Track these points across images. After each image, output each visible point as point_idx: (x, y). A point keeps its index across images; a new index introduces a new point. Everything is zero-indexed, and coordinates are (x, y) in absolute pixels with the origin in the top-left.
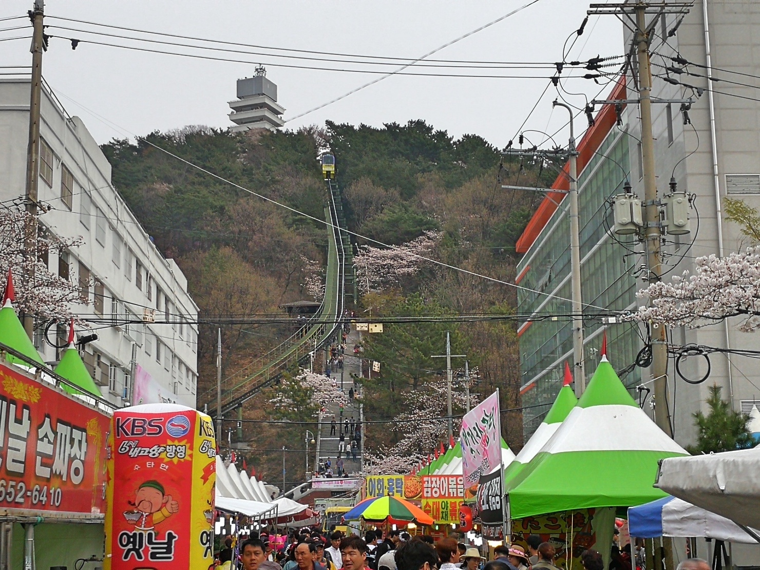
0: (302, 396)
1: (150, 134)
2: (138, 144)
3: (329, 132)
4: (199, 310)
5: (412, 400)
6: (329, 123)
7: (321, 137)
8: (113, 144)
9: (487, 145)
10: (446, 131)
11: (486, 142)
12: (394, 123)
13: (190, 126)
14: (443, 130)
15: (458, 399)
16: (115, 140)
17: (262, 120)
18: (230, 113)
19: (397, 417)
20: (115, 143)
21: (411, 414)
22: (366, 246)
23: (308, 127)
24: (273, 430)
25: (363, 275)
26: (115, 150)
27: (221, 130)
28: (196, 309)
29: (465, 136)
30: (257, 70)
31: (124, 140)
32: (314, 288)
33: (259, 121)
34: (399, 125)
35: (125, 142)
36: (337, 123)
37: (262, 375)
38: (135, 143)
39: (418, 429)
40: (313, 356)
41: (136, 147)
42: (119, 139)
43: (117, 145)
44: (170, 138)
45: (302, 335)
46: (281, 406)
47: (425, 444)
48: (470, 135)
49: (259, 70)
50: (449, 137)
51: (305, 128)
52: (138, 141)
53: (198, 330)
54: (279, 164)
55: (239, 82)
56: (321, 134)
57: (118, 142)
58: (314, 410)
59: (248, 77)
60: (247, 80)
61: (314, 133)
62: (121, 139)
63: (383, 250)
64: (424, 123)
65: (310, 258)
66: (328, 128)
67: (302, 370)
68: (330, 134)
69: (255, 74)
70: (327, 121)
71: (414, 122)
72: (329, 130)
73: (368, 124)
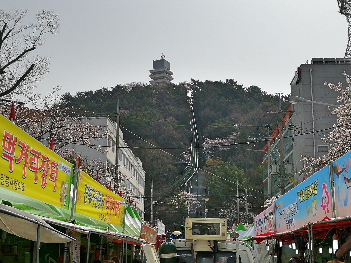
0: (181, 201)
1: (117, 85)
2: (112, 90)
3: (192, 84)
4: (145, 173)
5: (225, 204)
6: (192, 80)
7: (189, 86)
8: (101, 90)
9: (260, 90)
10: (242, 85)
11: (260, 89)
12: (220, 81)
13: (134, 82)
14: (241, 85)
15: (243, 205)
16: (102, 88)
17: (163, 78)
18: (150, 75)
19: (219, 211)
20: (102, 89)
21: (225, 210)
22: (207, 139)
23: (183, 82)
24: (170, 215)
25: (206, 150)
26: (102, 92)
27: (147, 85)
28: (144, 172)
29: (251, 86)
30: (161, 56)
31: (106, 88)
32: (186, 156)
33: (162, 78)
34: (222, 82)
35: (106, 89)
36: (196, 80)
37: (166, 192)
38: (111, 90)
39: (228, 216)
40: (186, 185)
41: (111, 91)
42: (104, 88)
43: (103, 90)
44: (125, 87)
45: (181, 176)
46: (173, 205)
47: (231, 222)
48: (253, 86)
49: (162, 56)
50: (244, 88)
51: (182, 83)
52: (112, 89)
53: (145, 180)
54: (171, 101)
55: (154, 62)
56: (189, 85)
57: (104, 89)
58: (186, 208)
59: (158, 60)
60: (157, 61)
61: (186, 85)
62: (105, 88)
63: (214, 140)
64: (233, 80)
65: (184, 144)
66: (192, 82)
67: (182, 191)
68: (193, 85)
69: (161, 58)
70: (191, 79)
71: (229, 80)
72: (192, 83)
73: (209, 80)
